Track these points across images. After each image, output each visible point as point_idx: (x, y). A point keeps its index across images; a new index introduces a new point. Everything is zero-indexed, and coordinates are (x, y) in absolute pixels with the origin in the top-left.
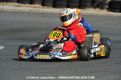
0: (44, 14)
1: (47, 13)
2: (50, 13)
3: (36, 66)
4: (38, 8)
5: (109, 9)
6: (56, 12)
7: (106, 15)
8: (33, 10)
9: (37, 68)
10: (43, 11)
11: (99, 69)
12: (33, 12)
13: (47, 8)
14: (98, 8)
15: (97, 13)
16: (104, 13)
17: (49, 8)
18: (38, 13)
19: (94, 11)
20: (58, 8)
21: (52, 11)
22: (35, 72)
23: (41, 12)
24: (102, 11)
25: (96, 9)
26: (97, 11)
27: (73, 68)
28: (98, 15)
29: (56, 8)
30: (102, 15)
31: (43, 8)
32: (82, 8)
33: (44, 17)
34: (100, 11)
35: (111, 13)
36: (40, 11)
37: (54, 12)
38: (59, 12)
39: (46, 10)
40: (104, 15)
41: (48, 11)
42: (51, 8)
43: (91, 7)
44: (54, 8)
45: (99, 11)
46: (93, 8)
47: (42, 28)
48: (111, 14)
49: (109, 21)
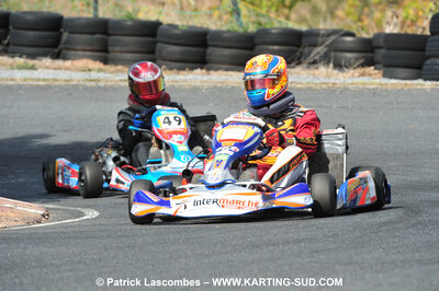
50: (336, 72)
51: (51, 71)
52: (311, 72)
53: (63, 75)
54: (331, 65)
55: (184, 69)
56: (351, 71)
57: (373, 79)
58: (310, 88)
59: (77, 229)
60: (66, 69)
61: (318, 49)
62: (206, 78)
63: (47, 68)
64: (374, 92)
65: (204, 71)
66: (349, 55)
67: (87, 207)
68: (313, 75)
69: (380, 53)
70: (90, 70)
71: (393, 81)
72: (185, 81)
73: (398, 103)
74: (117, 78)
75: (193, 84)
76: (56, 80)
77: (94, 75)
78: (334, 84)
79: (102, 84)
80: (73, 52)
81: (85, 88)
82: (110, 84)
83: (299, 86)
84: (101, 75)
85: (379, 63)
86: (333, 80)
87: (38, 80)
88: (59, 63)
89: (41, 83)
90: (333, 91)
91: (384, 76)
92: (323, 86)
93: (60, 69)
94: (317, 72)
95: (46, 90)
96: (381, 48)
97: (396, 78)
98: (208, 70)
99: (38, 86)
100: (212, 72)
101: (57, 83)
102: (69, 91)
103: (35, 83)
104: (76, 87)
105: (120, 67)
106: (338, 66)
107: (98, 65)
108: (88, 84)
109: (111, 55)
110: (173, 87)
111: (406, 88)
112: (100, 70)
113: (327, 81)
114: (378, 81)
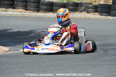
50: (87, 14)
51: (12, 12)
52: (80, 14)
53: (15, 13)
54: (86, 12)
55: (47, 12)
56: (91, 14)
57: (97, 16)
58: (80, 18)
59: (18, 54)
60: (16, 12)
61: (83, 8)
62: (53, 15)
63: (11, 11)
64: (97, 19)
65: (52, 13)
66: (90, 9)
67: (21, 48)
68: (81, 14)
69: (99, 9)
70: (22, 12)
71: (102, 16)
72: (47, 15)
73: (103, 22)
74: (29, 14)
75: (49, 16)
76: (13, 14)
77: (23, 13)
78: (87, 17)
79: (25, 16)
80: (17, 7)
81: (21, 17)
82: (27, 16)
83: (77, 17)
84: (25, 13)
85: (98, 12)
86: (86, 16)
87: (8, 14)
88: (14, 10)
89: (9, 15)
90: (86, 19)
91: (100, 15)
92: (84, 18)
93: (14, 11)
94: (82, 14)
95: (10, 17)
96: (99, 8)
97: (103, 16)
98: (53, 12)
99: (8, 16)
100: (54, 13)
101: (13, 15)
102: (16, 17)
103: (8, 15)
104: (18, 16)
105: (30, 11)
106: (88, 12)
107: (24, 11)
108: (21, 16)
109: (27, 8)
110: (44, 17)
111: (106, 18)
112: (24, 12)
113: (85, 16)
114: (98, 16)
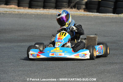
0: (20, 14)
1: (22, 14)
2: (26, 14)
3: (13, 68)
4: (14, 9)
5: (85, 10)
6: (32, 13)
7: (83, 15)
8: (9, 11)
9: (14, 71)
10: (19, 12)
11: (76, 71)
12: (9, 13)
13: (23, 9)
14: (75, 8)
15: (74, 13)
16: (81, 13)
17: (24, 8)
18: (13, 14)
19: (71, 11)
20: (34, 8)
21: (28, 12)
22: (12, 74)
23: (17, 13)
24: (78, 11)
25: (72, 9)
26: (73, 11)
27: (50, 70)
28: (75, 16)
29: (33, 9)
30: (78, 16)
31: (19, 9)
32: (59, 9)
33: (20, 18)
34: (77, 12)
35: (88, 13)
36: (15, 12)
37: (30, 13)
38: (35, 13)
39: (22, 11)
40: (81, 15)
41: (24, 12)
42: (27, 8)
43: (68, 8)
44: (30, 9)
45: (75, 11)
46: (69, 8)
47: (18, 29)
48: (87, 15)
49: (86, 21)
